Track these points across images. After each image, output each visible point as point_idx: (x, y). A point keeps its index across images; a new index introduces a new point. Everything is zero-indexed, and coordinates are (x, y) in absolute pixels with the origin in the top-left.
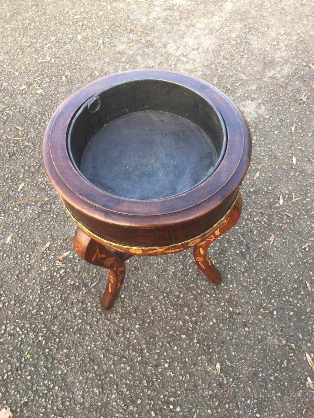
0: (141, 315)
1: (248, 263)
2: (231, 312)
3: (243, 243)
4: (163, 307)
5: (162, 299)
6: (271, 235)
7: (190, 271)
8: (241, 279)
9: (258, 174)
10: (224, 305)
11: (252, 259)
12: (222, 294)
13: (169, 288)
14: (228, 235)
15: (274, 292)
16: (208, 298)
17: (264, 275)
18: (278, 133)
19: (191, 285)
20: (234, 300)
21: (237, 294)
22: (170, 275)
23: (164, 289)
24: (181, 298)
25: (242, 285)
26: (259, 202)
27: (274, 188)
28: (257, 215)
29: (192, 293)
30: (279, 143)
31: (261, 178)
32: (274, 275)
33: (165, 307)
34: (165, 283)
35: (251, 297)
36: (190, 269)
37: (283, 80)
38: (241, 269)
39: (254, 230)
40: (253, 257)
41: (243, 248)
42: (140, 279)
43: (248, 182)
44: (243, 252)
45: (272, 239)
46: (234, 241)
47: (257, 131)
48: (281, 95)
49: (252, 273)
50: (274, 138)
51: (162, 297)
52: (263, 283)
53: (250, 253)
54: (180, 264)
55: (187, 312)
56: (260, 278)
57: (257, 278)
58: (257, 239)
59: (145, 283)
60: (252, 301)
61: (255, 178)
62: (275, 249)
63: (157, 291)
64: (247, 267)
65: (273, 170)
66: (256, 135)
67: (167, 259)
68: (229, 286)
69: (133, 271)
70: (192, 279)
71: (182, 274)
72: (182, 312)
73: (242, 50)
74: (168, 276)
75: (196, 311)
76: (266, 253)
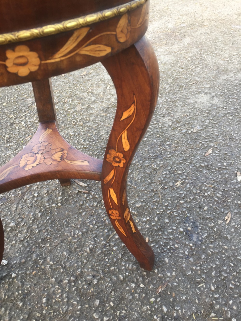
0: (30, 305)
1: (195, 245)
2: (165, 314)
3: (190, 220)
4: (64, 295)
5: (66, 284)
6: (227, 214)
7: (114, 248)
8: (184, 265)
9: (210, 151)
10: (156, 302)
11: (200, 241)
12: (154, 285)
13: (80, 270)
14: (170, 210)
15: (231, 289)
16: (133, 289)
17: (217, 263)
18: (233, 118)
19: (112, 268)
20: (171, 296)
21: (176, 286)
22: (86, 252)
23: (73, 271)
24: (94, 286)
25: (185, 275)
26: (211, 177)
27: (230, 165)
28: (208, 190)
29: (111, 279)
30: (234, 126)
31: (214, 154)
32: (232, 265)
33: (67, 297)
34: (77, 263)
35: (196, 293)
36: (114, 246)
37: (237, 82)
38: (184, 251)
39: (204, 206)
40: (203, 238)
41: (189, 226)
42: (45, 254)
43: (198, 157)
44: (189, 230)
45: (228, 218)
46: (177, 216)
47: (211, 116)
48: (235, 91)
49: (200, 258)
50: (228, 122)
51: (67, 281)
52: (216, 273)
53: (198, 233)
54: (102, 238)
55: (98, 307)
56: (212, 267)
57: (207, 266)
58: (209, 217)
59: (49, 260)
60: (199, 300)
61: (207, 154)
62: (233, 230)
63: (63, 273)
64: (192, 250)
65: (228, 148)
66: (209, 119)
67: (87, 232)
68: (166, 274)
69: (39, 243)
70: (115, 260)
71: (102, 252)
72: (90, 306)
73: (197, 63)
74: (83, 254)
75: (112, 308)
76: (220, 235)
